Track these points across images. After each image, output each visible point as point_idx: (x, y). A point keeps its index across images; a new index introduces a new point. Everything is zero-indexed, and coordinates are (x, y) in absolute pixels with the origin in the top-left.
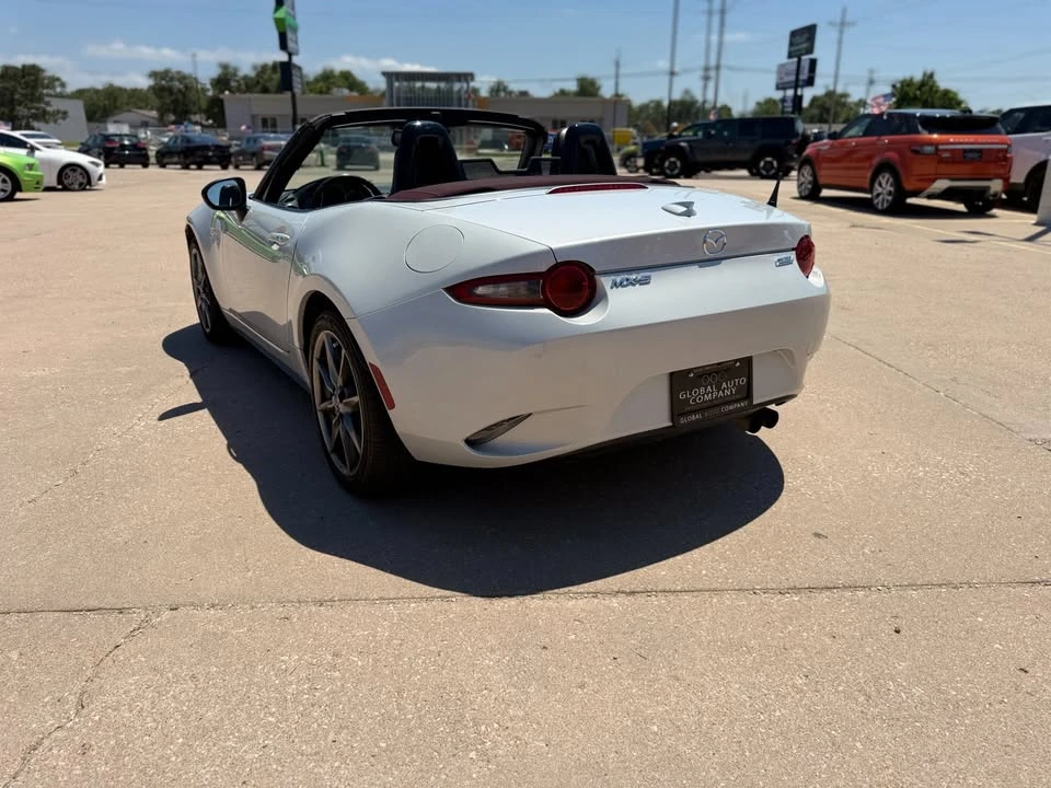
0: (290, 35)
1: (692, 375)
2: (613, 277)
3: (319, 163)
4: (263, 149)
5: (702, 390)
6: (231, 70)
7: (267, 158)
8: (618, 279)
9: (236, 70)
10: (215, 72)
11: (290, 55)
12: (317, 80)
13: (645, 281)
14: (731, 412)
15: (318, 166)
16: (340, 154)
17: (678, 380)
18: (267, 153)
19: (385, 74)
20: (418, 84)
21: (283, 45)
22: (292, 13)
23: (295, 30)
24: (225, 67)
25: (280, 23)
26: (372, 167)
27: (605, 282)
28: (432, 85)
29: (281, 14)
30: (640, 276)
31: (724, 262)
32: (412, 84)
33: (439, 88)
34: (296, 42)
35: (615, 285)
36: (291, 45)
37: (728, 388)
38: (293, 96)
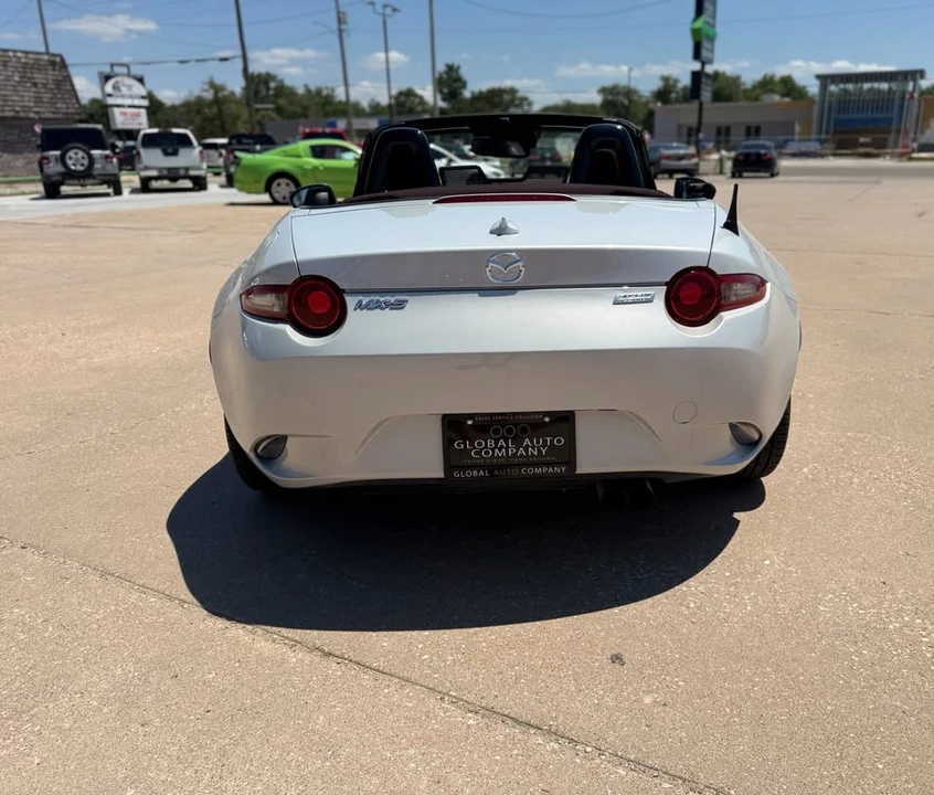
0: (705, 44)
1: (470, 422)
2: (360, 298)
3: (718, 171)
4: (662, 158)
5: (491, 443)
6: (671, 82)
7: (663, 167)
8: (365, 300)
9: (676, 81)
10: (657, 85)
11: (703, 64)
12: (754, 87)
13: (400, 305)
14: (536, 477)
15: (715, 174)
16: (736, 162)
17: (453, 426)
18: (664, 162)
19: (819, 77)
20: (866, 86)
21: (697, 55)
22: (711, 21)
23: (712, 39)
24: (666, 79)
25: (696, 33)
26: (767, 175)
27: (351, 301)
28: (885, 86)
29: (699, 24)
30: (392, 299)
31: (520, 292)
32: (859, 85)
33: (890, 89)
34: (712, 51)
35: (359, 306)
36: (704, 53)
37: (532, 447)
38: (701, 105)
